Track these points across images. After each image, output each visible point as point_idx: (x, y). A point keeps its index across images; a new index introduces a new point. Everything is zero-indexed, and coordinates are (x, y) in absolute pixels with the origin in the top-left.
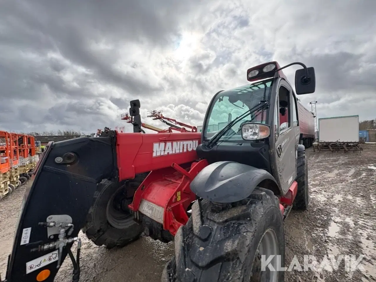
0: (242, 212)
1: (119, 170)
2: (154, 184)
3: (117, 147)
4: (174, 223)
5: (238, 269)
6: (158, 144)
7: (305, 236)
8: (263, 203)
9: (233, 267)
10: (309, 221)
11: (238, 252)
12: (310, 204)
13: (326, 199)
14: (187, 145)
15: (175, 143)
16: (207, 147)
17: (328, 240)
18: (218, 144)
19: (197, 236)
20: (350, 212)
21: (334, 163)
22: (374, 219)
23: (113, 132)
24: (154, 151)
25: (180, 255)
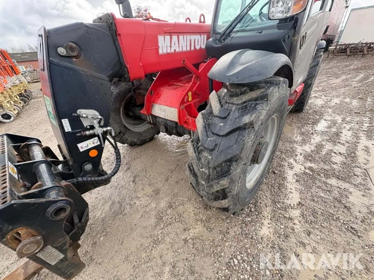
0: (260, 94)
1: (127, 67)
2: (162, 89)
3: (118, 37)
4: (187, 119)
5: (252, 135)
6: (163, 37)
7: (295, 131)
8: (280, 88)
9: (248, 133)
10: (302, 120)
11: (254, 123)
12: (307, 107)
13: (324, 103)
14: (195, 40)
15: (181, 37)
16: (218, 42)
17: (314, 133)
18: (232, 36)
19: (217, 117)
20: (343, 111)
21: (345, 69)
22: (362, 116)
23: (109, 16)
24: (160, 46)
25: (202, 131)
